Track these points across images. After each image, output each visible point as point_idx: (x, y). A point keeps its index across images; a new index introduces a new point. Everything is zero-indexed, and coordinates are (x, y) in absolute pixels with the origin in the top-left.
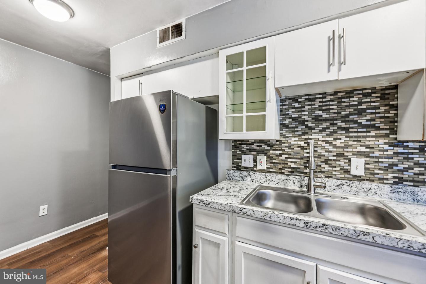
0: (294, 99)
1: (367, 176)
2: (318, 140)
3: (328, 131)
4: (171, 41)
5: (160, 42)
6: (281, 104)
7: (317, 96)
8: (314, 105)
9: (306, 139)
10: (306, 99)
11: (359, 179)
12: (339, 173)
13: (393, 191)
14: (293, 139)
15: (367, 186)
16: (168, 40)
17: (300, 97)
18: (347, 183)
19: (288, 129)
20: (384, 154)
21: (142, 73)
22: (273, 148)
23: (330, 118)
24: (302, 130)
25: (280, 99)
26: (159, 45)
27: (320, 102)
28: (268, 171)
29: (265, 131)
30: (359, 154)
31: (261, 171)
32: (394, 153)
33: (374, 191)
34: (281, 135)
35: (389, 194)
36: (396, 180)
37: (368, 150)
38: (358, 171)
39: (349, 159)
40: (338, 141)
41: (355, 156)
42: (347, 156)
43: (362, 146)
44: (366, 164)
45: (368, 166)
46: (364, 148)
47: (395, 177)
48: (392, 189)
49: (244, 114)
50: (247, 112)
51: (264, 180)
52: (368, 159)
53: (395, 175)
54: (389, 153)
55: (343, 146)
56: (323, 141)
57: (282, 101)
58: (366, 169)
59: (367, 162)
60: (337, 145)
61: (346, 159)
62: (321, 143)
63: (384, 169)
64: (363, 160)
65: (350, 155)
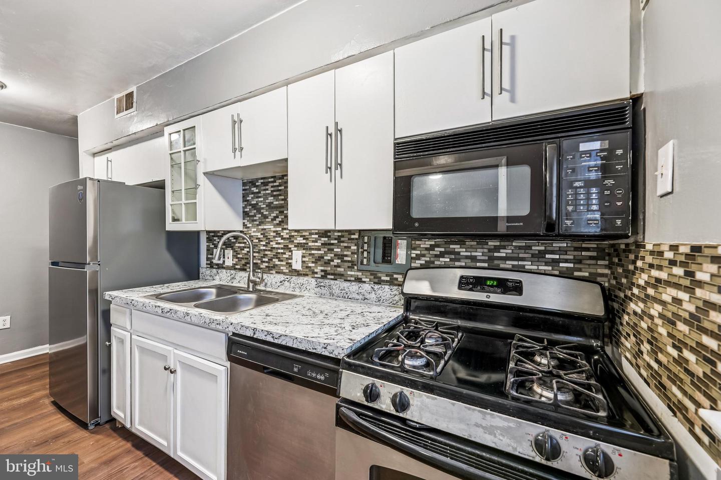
0: (253, 183)
1: (304, 270)
2: (270, 231)
3: (278, 220)
4: (126, 112)
5: (117, 113)
6: (244, 188)
7: (270, 180)
8: (267, 190)
9: (263, 229)
10: (262, 183)
11: (298, 273)
12: (285, 268)
13: (317, 286)
14: (253, 230)
15: (300, 281)
16: (123, 111)
17: (257, 180)
18: (287, 278)
19: (248, 218)
20: (315, 246)
21: (111, 149)
22: (239, 241)
23: (279, 205)
24: (259, 219)
25: (243, 183)
26: (117, 116)
27: (272, 187)
28: (233, 268)
29: (196, 220)
30: (299, 246)
31: (228, 268)
32: (322, 244)
33: (305, 286)
34: (244, 225)
35: (315, 289)
36: (323, 274)
37: (304, 241)
38: (297, 265)
39: (291, 251)
40: (284, 231)
41: (296, 249)
42: (290, 248)
43: (301, 236)
44: (303, 257)
45: (304, 259)
46: (302, 238)
47: (322, 271)
48: (316, 283)
49: (184, 201)
50: (187, 199)
51: (229, 278)
52: (304, 251)
53: (322, 268)
54: (319, 244)
55: (288, 236)
56: (274, 232)
57: (244, 184)
58: (303, 262)
59: (304, 255)
60: (284, 237)
61: (290, 252)
62: (272, 234)
63: (316, 262)
64: (301, 253)
65: (292, 247)
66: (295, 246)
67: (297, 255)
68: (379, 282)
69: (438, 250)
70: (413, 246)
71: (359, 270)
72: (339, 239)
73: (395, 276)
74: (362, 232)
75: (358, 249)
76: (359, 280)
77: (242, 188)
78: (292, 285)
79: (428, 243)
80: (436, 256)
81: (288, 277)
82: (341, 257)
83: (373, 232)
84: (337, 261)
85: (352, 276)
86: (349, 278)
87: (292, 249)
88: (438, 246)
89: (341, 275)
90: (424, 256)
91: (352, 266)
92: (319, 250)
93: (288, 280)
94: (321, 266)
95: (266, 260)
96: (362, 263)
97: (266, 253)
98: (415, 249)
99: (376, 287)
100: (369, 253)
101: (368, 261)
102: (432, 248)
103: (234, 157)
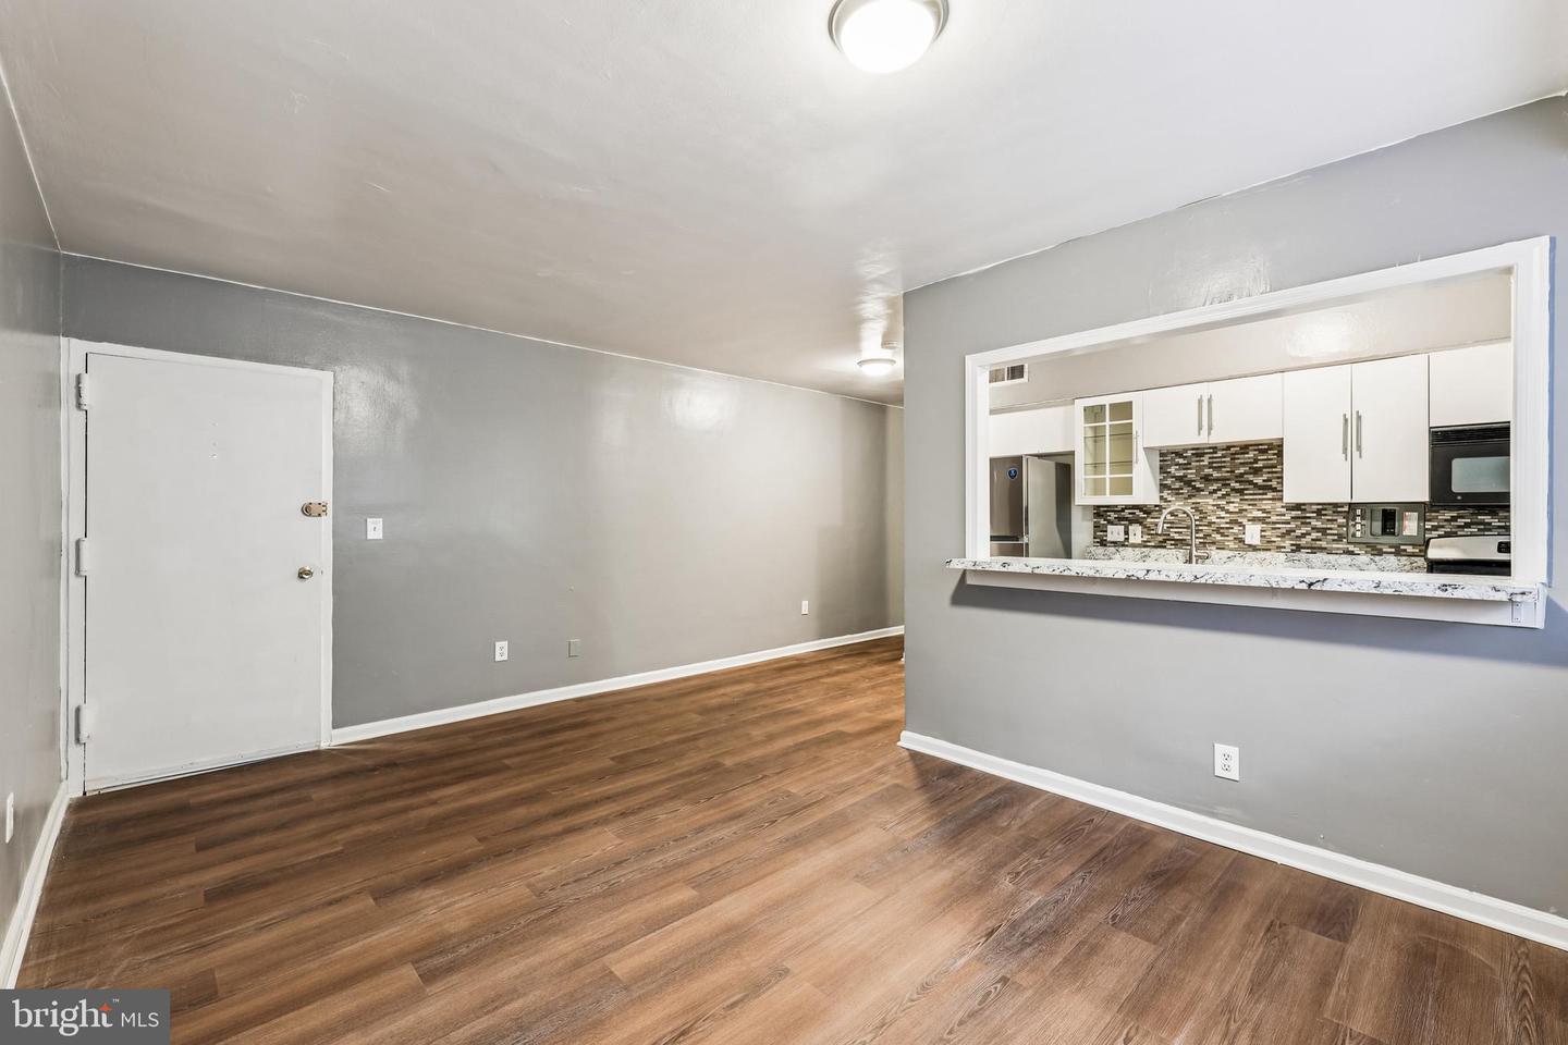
0: (1178, 454)
1: (1264, 545)
2: (1209, 504)
3: (1219, 494)
4: (1007, 382)
5: (991, 382)
6: (1161, 459)
7: (1206, 451)
8: (1203, 461)
9: (1194, 503)
10: (1193, 454)
11: (1254, 548)
12: (1233, 544)
13: (1286, 560)
14: (1177, 504)
15: (1259, 556)
16: (1003, 380)
17: (1186, 451)
18: (1240, 554)
19: (1170, 492)
20: (1281, 520)
22: (1151, 516)
23: (1221, 478)
24: (1188, 492)
25: (1158, 455)
27: (1210, 458)
28: (1144, 545)
29: (1133, 494)
30: (1254, 520)
31: (1134, 546)
32: (1292, 518)
33: (1267, 561)
34: (1161, 498)
35: (1284, 563)
36: (1294, 548)
37: (1265, 515)
38: (1253, 540)
39: (1244, 526)
40: (1231, 505)
41: (1250, 523)
42: (1241, 523)
43: (1259, 510)
44: (1262, 531)
45: (1264, 534)
46: (1260, 512)
47: (1293, 545)
48: (1284, 558)
49: (1108, 476)
50: (1111, 474)
51: (1139, 557)
52: (1264, 526)
53: (1293, 542)
54: (1288, 517)
55: (1237, 510)
56: (1214, 505)
57: (1162, 455)
58: (1262, 537)
59: (1264, 529)
60: (1230, 511)
61: (1240, 526)
62: (1210, 508)
63: (1283, 536)
64: (1258, 527)
65: (1245, 521)
67: (1253, 529)
68: (1380, 553)
69: (1461, 522)
70: (1428, 518)
71: (1349, 543)
72: (1319, 513)
73: (1402, 547)
74: (1352, 506)
75: (1347, 522)
76: (1349, 553)
77: (1158, 458)
79: (1448, 515)
80: (1459, 527)
81: (1238, 552)
82: (1323, 531)
83: (1368, 505)
84: (1314, 535)
85: (1338, 549)
86: (1334, 552)
87: (1245, 523)
88: (1462, 517)
89: (1322, 549)
90: (1443, 527)
91: (1340, 538)
92: (1289, 523)
93: (1238, 556)
94: (1291, 540)
95: (1201, 535)
96: (1354, 535)
97: (1201, 528)
98: (1430, 520)
99: (1377, 558)
100: (1363, 525)
101: (1363, 533)
102: (1454, 519)
103: (1199, 434)
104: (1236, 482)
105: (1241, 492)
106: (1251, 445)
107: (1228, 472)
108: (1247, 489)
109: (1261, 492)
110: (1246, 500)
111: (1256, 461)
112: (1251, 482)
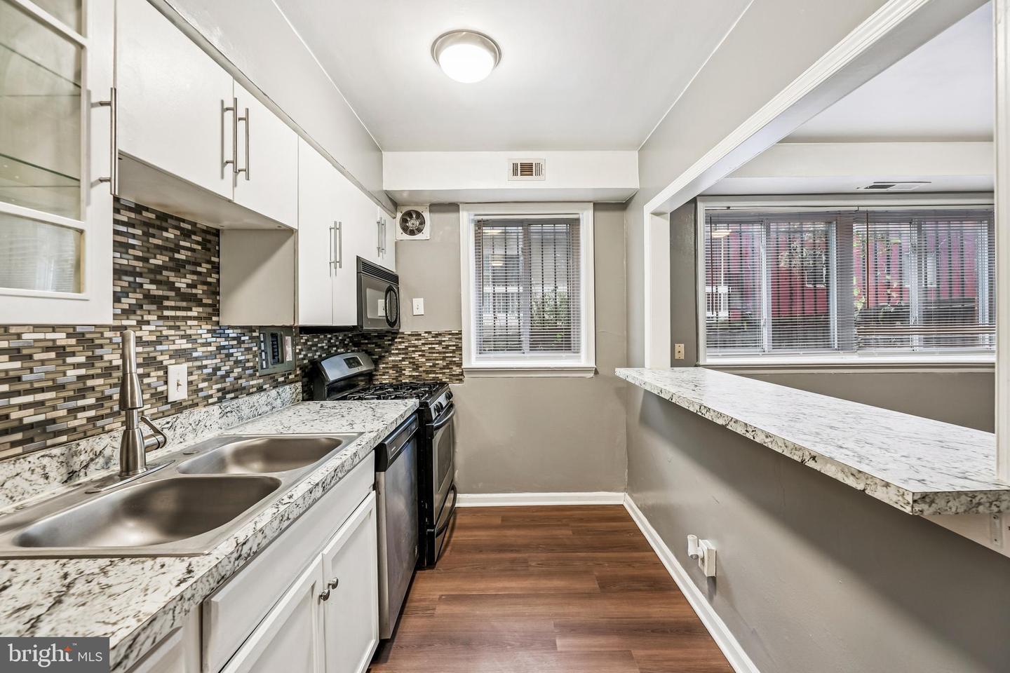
1: (189, 398)
11: (178, 408)
12: (149, 406)
20: (207, 352)
36: (220, 394)
37: (190, 346)
38: (178, 393)
40: (144, 327)
41: (173, 361)
42: (162, 362)
43: (182, 337)
44: (190, 374)
45: (191, 378)
46: (185, 341)
47: (219, 390)
48: (220, 411)
52: (190, 364)
53: (219, 386)
55: (154, 338)
58: (190, 383)
59: (191, 370)
60: (144, 339)
61: (159, 369)
63: (208, 378)
64: (184, 367)
65: (164, 359)
66: (171, 357)
67: (179, 372)
68: (277, 385)
69: (309, 344)
70: (296, 342)
71: (260, 377)
72: (239, 339)
73: (287, 375)
75: (258, 351)
76: (260, 389)
78: (179, 431)
79: (304, 338)
81: (168, 419)
83: (268, 329)
84: (237, 371)
85: (253, 386)
86: (251, 391)
87: (165, 363)
88: (309, 340)
89: (242, 389)
90: (302, 350)
91: (253, 373)
92: (214, 357)
93: (169, 425)
94: (217, 383)
96: (262, 367)
97: (90, 383)
99: (275, 392)
100: (266, 353)
101: (267, 363)
102: (306, 342)
103: (222, 177)
104: (152, 282)
105: (157, 301)
106: (172, 217)
107: (137, 258)
108: (167, 298)
109: (184, 304)
110: (167, 318)
111: (177, 249)
112: (171, 286)
